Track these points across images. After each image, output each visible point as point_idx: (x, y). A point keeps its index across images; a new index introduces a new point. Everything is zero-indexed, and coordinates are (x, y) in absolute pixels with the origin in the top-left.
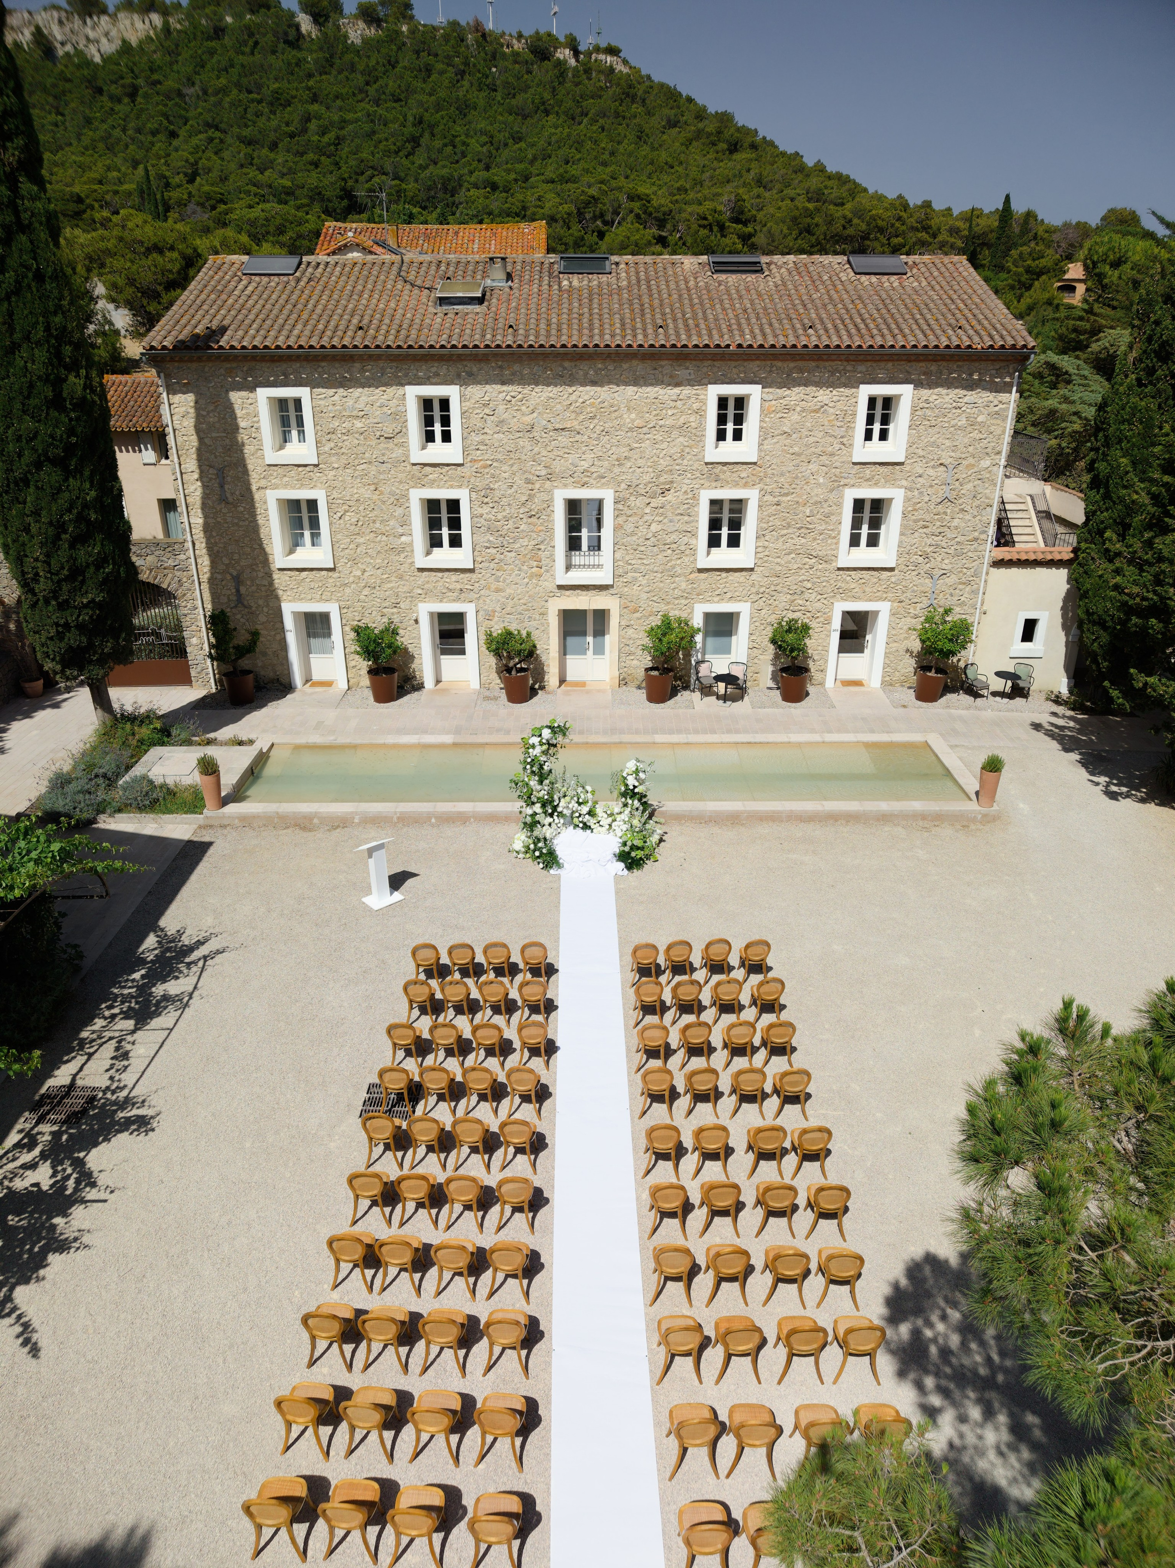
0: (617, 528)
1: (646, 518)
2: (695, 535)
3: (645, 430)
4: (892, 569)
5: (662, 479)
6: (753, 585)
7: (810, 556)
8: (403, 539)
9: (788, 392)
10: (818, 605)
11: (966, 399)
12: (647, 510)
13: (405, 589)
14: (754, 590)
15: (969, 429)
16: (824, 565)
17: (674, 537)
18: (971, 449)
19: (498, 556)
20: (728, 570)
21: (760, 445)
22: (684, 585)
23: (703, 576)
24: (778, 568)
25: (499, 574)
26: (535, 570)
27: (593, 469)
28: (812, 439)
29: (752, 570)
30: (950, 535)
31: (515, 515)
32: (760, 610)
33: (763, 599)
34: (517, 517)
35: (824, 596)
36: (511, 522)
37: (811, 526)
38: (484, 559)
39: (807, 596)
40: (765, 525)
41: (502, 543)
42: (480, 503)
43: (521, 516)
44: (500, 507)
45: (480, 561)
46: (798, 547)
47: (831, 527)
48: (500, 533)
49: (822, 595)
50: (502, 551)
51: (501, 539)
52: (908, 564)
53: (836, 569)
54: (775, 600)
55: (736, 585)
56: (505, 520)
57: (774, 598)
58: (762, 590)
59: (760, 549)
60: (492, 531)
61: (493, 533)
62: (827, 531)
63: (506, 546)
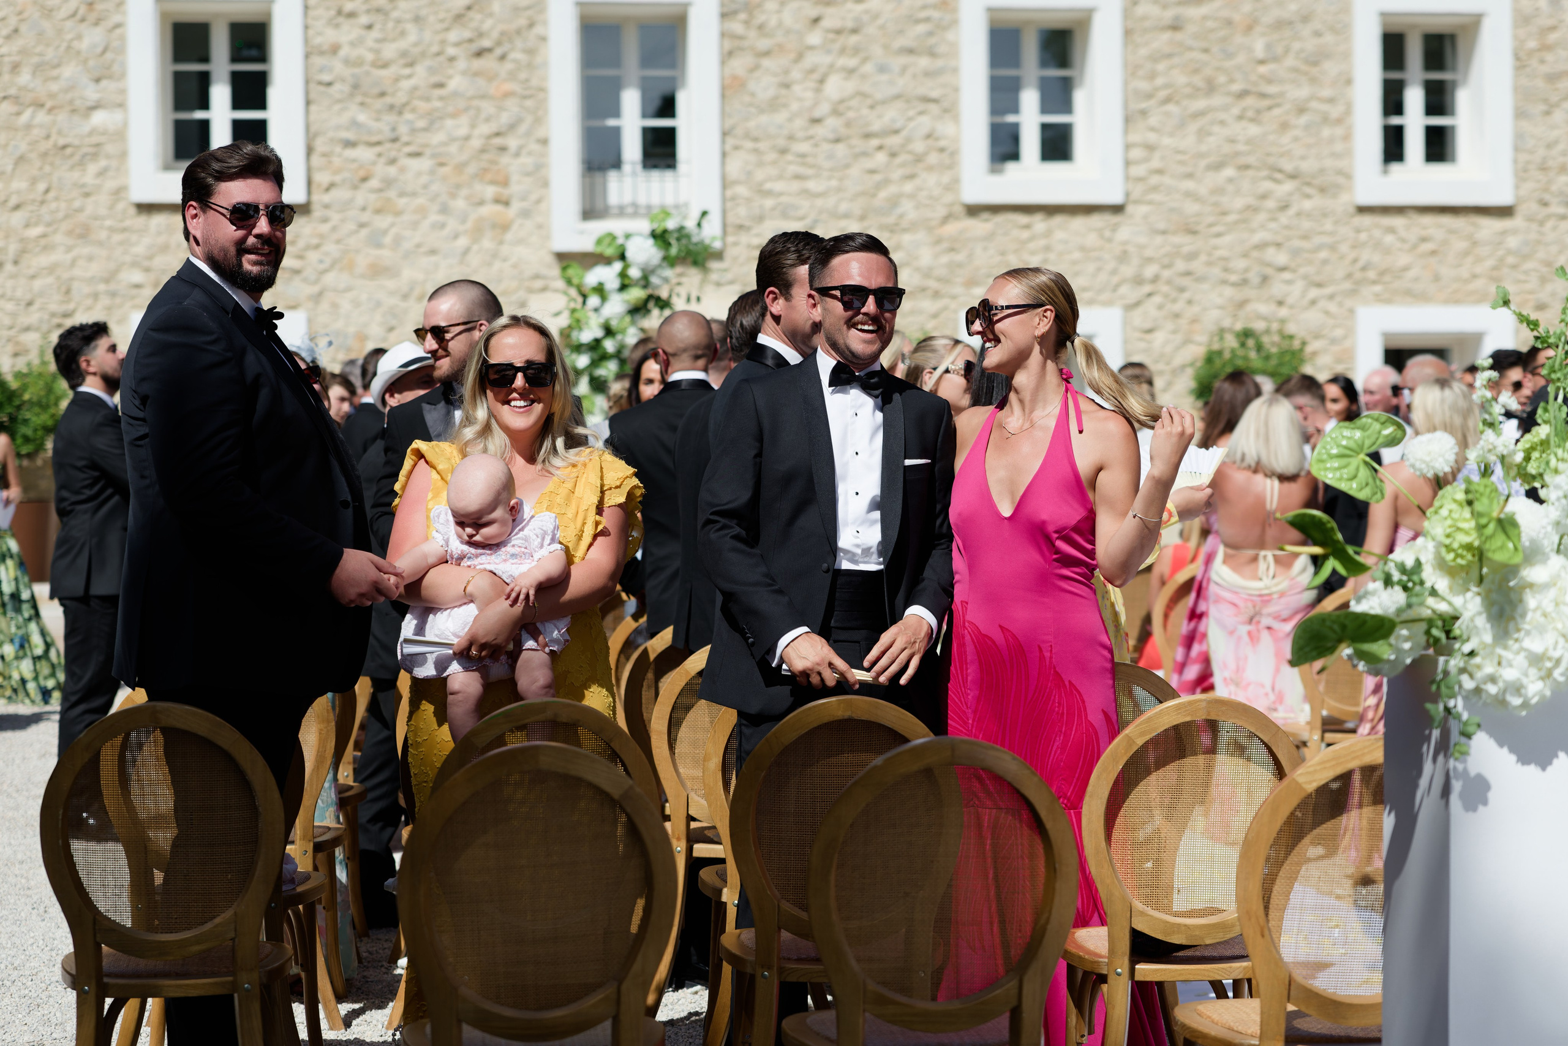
0: (729, 89)
1: (811, 59)
2: (950, 110)
4: (1504, 212)
6: (1123, 257)
7: (1277, 174)
8: (99, 118)
10: (1313, 317)
12: (815, 38)
13: (95, 269)
14: (1128, 271)
16: (1318, 200)
17: (891, 115)
19: (382, 170)
20: (1051, 210)
22: (926, 257)
23: (980, 226)
24: (1192, 208)
25: (382, 222)
26: (489, 210)
29: (1117, 209)
31: (435, 49)
32: (1149, 331)
33: (1157, 299)
34: (438, 54)
35: (1328, 291)
36: (420, 70)
37: (1272, 89)
38: (337, 178)
39: (1277, 288)
40: (1144, 86)
41: (394, 129)
42: (333, 13)
43: (451, 51)
44: (390, 25)
45: (325, 184)
46: (1241, 147)
47: (1326, 93)
48: (388, 100)
49: (1319, 285)
50: (393, 154)
51: (390, 118)
52: (1547, 197)
53: (1352, 210)
54: (1190, 302)
55: (1077, 255)
56: (402, 61)
57: (1186, 295)
58: (1150, 271)
59: (1136, 153)
60: (365, 95)
61: (368, 100)
62: (1314, 104)
63: (405, 139)
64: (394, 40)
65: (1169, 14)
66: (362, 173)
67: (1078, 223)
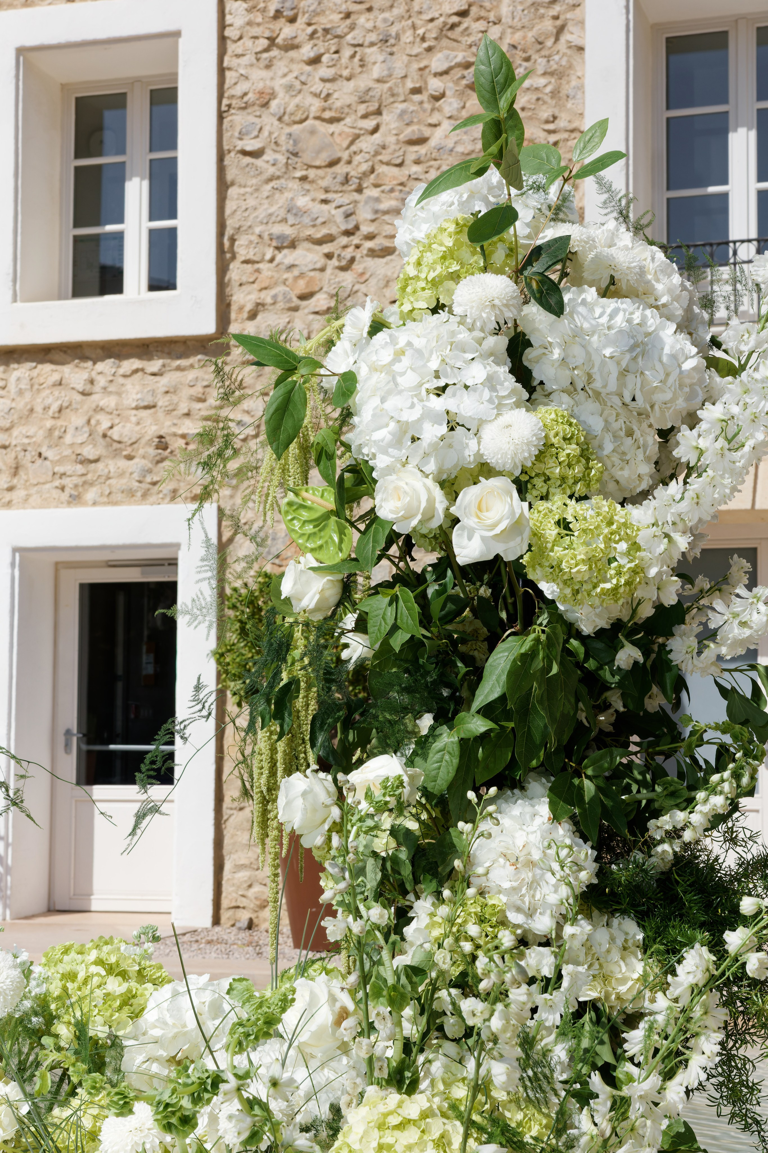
19: (332, 279)
31: (410, 84)
34: (416, 91)
36: (389, 119)
38: (267, 297)
41: (348, 216)
42: (263, 43)
43: (435, 85)
44: (347, 52)
45: (249, 307)
48: (341, 169)
50: (348, 254)
51: (345, 199)
56: (362, 109)
60: (309, 167)
61: (312, 173)
63: (365, 229)
64: (348, 79)
66: (301, 286)
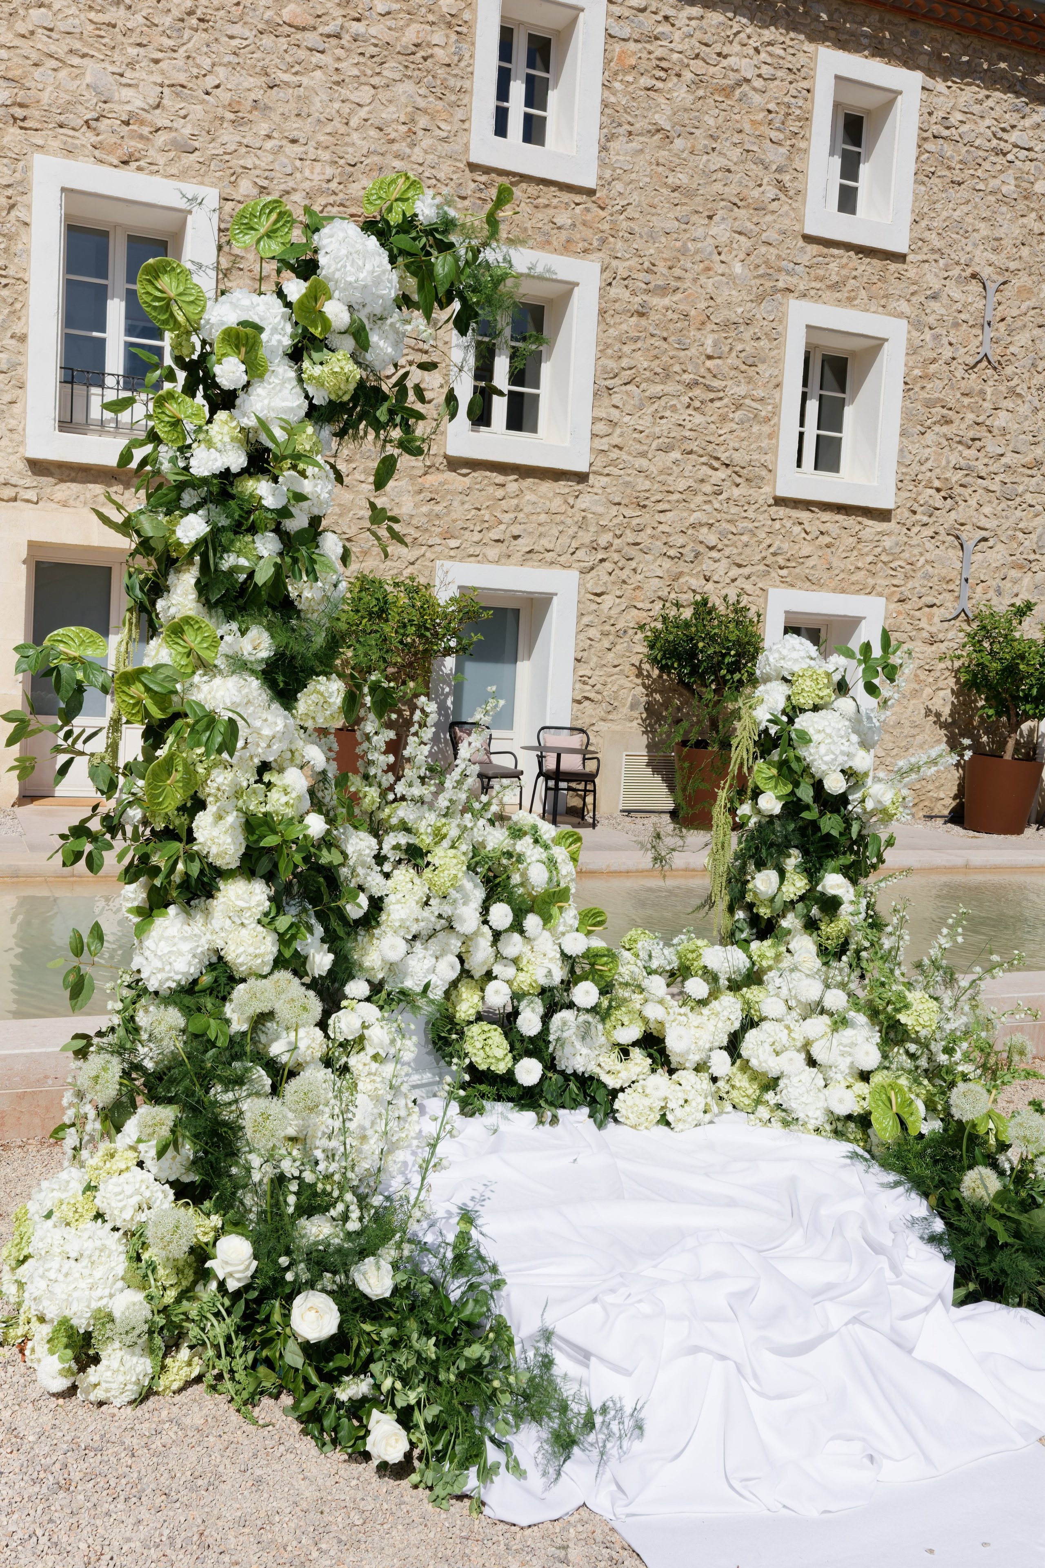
3: (311, 39)
4: (883, 515)
5: (355, 189)
6: (582, 524)
7: (715, 462)
9: (665, 28)
11: (1014, 137)
14: (586, 537)
15: (1021, 206)
16: (743, 490)
18: (1025, 251)
20: (525, 472)
21: (604, 149)
22: (408, 505)
23: (459, 481)
24: (643, 484)
27: (160, 118)
28: (717, 161)
29: (581, 478)
30: (992, 448)
32: (598, 595)
33: (608, 566)
35: (746, 571)
37: (716, 383)
39: (707, 566)
40: (612, 364)
46: (688, 434)
47: (759, 393)
49: (740, 566)
52: (916, 507)
53: (771, 501)
54: (635, 570)
55: (543, 517)
57: (633, 564)
58: (604, 539)
59: (601, 428)
62: (748, 401)
65: (638, 300)
67: (547, 487)
